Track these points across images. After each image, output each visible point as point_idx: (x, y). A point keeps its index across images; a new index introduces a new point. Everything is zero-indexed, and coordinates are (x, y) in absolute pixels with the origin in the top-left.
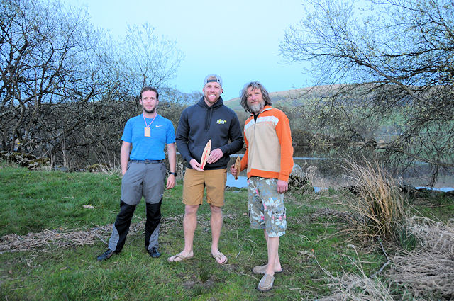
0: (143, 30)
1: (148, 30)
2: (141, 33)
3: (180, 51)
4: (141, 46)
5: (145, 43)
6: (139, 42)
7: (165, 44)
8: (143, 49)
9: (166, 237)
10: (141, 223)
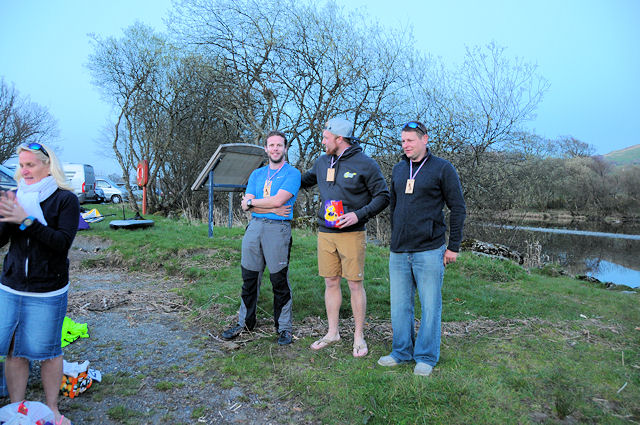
0: (488, 53)
1: (495, 51)
3: (542, 78)
4: (484, 74)
5: (491, 70)
6: (482, 70)
7: (519, 69)
8: (487, 79)
9: (509, 345)
10: (475, 323)
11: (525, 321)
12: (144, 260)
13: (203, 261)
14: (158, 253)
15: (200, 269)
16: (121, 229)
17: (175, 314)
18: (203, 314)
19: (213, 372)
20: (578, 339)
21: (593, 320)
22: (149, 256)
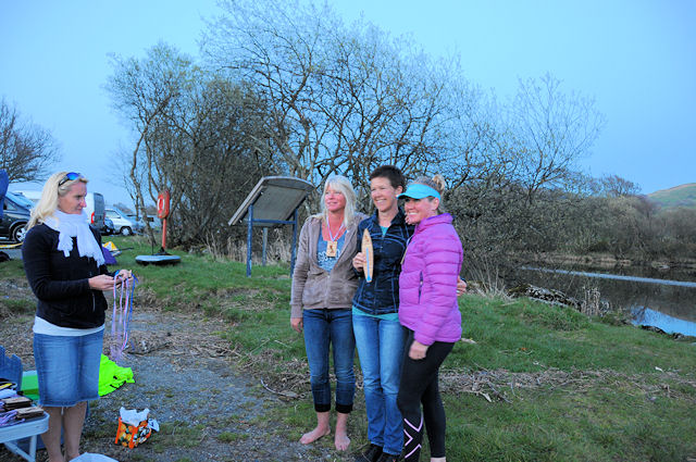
0: (543, 85)
2: (539, 89)
3: (599, 113)
4: (538, 108)
6: (536, 103)
7: (576, 104)
8: (542, 114)
9: (585, 399)
10: (546, 374)
11: (598, 373)
12: (180, 300)
13: (244, 302)
14: (195, 292)
15: (243, 310)
16: (151, 265)
17: (222, 359)
18: (255, 360)
19: (275, 423)
20: (658, 393)
21: (670, 374)
22: (185, 295)
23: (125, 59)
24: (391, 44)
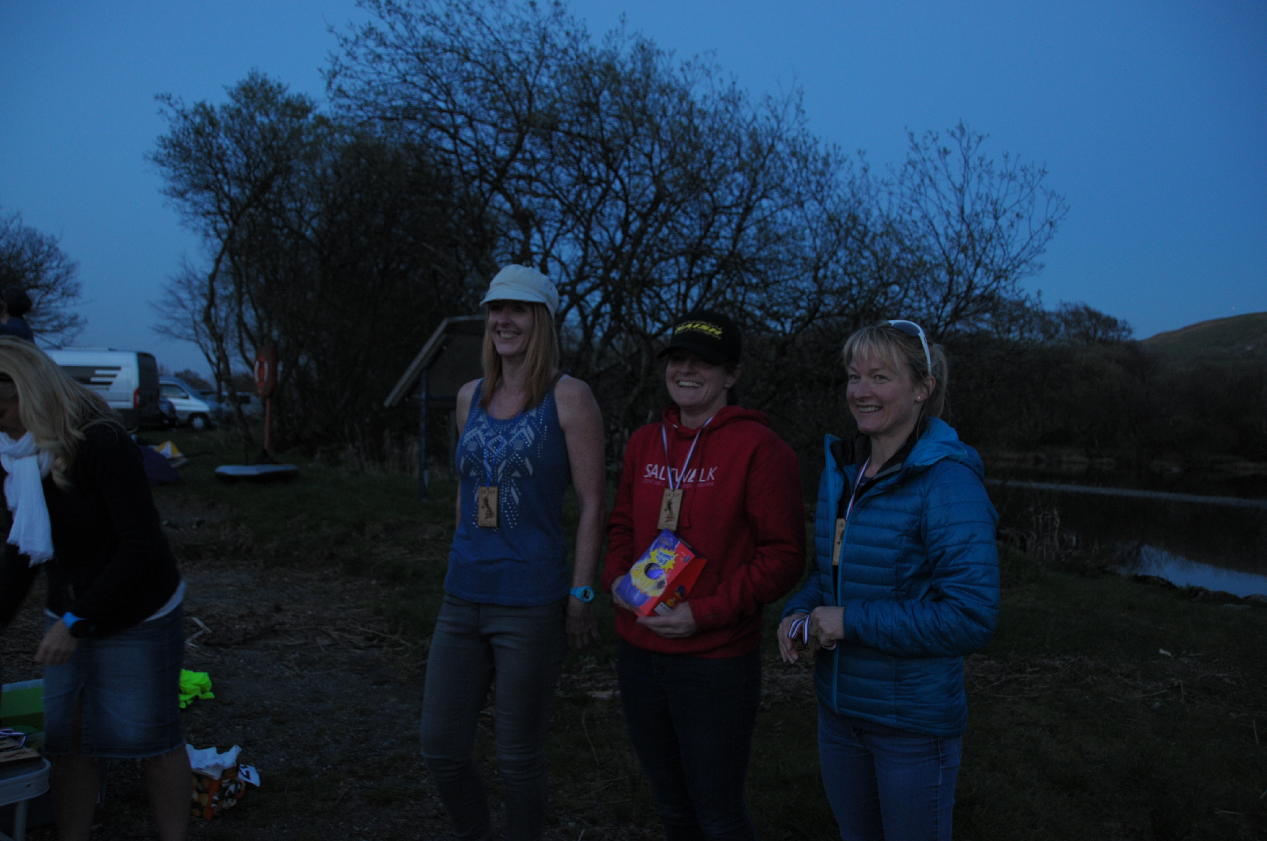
0: (952, 145)
1: (965, 143)
2: (946, 152)
3: (1053, 194)
4: (944, 186)
6: (940, 178)
7: (1012, 177)
8: (951, 196)
9: (1035, 709)
12: (296, 546)
13: (415, 547)
14: (325, 530)
15: (413, 561)
16: (243, 483)
17: (376, 652)
20: (1164, 696)
21: (1185, 661)
23: (190, 107)
24: (677, 73)
